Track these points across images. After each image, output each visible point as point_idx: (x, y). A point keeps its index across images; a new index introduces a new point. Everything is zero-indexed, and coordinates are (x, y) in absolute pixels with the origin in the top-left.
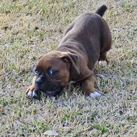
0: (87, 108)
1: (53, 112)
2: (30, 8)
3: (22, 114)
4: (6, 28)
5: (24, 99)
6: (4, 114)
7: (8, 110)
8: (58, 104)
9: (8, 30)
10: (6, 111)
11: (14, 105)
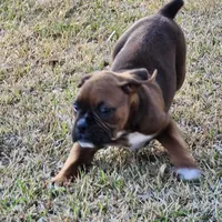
0: (195, 205)
1: (135, 211)
2: (94, 29)
3: (83, 213)
4: (54, 63)
5: (85, 186)
6: (51, 212)
7: (60, 205)
8: (144, 198)
9: (58, 67)
10: (55, 208)
11: (70, 196)
